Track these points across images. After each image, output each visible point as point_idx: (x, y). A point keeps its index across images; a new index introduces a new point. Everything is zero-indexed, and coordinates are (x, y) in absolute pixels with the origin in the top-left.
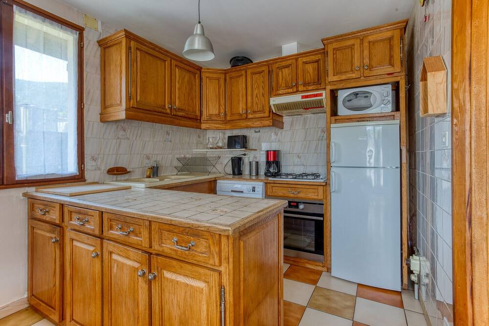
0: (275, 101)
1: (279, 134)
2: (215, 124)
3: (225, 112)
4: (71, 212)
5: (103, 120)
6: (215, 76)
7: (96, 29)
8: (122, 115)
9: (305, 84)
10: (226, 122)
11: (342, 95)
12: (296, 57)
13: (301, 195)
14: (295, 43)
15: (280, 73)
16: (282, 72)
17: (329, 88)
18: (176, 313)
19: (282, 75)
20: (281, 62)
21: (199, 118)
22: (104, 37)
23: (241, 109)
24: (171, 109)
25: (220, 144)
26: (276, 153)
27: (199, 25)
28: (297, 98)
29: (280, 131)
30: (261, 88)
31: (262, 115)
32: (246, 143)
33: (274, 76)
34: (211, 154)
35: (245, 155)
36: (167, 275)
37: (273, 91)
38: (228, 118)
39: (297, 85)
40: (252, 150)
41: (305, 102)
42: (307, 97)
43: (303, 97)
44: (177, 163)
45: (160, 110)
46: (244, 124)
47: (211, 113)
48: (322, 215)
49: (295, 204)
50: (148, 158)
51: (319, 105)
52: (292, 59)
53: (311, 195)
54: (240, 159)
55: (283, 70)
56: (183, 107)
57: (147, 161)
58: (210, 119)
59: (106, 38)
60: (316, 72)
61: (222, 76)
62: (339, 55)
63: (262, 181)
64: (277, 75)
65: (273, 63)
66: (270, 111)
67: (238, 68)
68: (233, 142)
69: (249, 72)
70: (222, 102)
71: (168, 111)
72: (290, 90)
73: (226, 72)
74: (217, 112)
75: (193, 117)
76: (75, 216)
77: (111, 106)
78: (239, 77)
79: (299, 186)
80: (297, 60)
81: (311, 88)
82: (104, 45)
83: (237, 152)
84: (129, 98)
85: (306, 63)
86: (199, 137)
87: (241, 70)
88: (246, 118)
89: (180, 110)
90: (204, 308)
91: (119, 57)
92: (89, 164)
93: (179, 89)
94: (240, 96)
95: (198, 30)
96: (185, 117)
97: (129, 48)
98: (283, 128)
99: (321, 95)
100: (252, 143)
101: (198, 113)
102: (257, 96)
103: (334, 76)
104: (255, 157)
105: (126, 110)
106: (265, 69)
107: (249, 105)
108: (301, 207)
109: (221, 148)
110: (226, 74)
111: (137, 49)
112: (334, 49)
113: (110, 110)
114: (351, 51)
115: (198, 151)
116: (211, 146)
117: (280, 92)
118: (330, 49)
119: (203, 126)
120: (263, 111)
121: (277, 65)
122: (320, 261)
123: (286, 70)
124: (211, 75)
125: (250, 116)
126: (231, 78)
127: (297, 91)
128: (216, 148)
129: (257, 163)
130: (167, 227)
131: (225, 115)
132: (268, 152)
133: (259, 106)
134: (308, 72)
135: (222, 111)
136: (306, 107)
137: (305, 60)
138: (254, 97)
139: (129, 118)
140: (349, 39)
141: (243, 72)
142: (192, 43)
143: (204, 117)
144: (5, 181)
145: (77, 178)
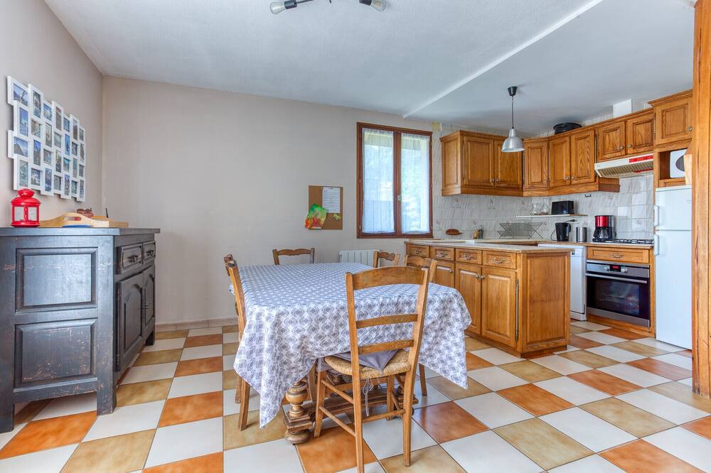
0: (599, 166)
1: (614, 198)
2: (537, 191)
3: (548, 179)
4: (436, 250)
5: (443, 195)
6: (538, 145)
7: (439, 131)
8: (458, 191)
9: (635, 147)
10: (550, 189)
11: (674, 157)
12: (625, 119)
13: (624, 259)
14: (629, 101)
15: (607, 136)
16: (609, 135)
17: (657, 150)
18: (494, 295)
19: (609, 140)
20: (608, 125)
21: (521, 187)
22: (445, 135)
23: (565, 175)
24: (494, 182)
25: (545, 211)
26: (606, 218)
27: (513, 130)
28: (625, 162)
29: (615, 194)
30: (586, 153)
31: (587, 180)
32: (573, 208)
33: (600, 141)
34: (536, 219)
35: (574, 221)
36: (490, 276)
37: (598, 157)
38: (552, 185)
39: (625, 148)
40: (581, 215)
41: (632, 165)
42: (635, 160)
43: (631, 161)
44: (500, 228)
45: (485, 184)
46: (567, 189)
47: (533, 181)
48: (648, 280)
49: (617, 267)
50: (475, 223)
51: (649, 168)
52: (620, 121)
53: (634, 259)
54: (565, 225)
55: (611, 133)
56: (506, 180)
57: (473, 225)
58: (532, 186)
59: (446, 136)
60: (649, 133)
61: (545, 145)
62: (669, 116)
63: (581, 245)
64: (604, 139)
65: (600, 127)
66: (596, 175)
67: (561, 135)
68: (557, 208)
69: (573, 138)
70: (545, 170)
71: (492, 184)
72: (618, 154)
73: (549, 139)
74: (539, 180)
75: (515, 186)
76: (439, 252)
77: (450, 184)
78: (562, 143)
79: (622, 250)
80: (626, 122)
81: (642, 150)
82: (445, 141)
83: (564, 218)
84: (463, 179)
85: (637, 124)
86: (523, 203)
87: (564, 137)
88: (571, 184)
89: (502, 182)
90: (508, 290)
91: (456, 148)
92: (435, 226)
93: (501, 164)
94: (564, 162)
95: (512, 133)
96: (507, 188)
97: (462, 142)
98: (618, 191)
99: (651, 157)
100: (582, 209)
101: (520, 182)
102: (581, 162)
103: (663, 138)
104: (585, 223)
105: (462, 187)
106: (592, 133)
107: (573, 171)
108: (623, 270)
109: (547, 214)
110: (549, 141)
111: (468, 141)
112: (663, 111)
113: (449, 187)
114: (684, 112)
115: (522, 218)
116: (535, 212)
117: (607, 156)
118: (658, 110)
119: (525, 194)
120: (587, 176)
121: (604, 129)
122: (646, 326)
123: (614, 133)
124: (533, 145)
125: (574, 182)
126: (554, 145)
127: (626, 154)
128: (540, 215)
129: (585, 229)
130: (491, 253)
131: (548, 181)
132: (597, 218)
133: (584, 171)
134: (639, 133)
135: (545, 178)
136: (638, 170)
137: (635, 121)
138: (579, 163)
139: (463, 192)
140: (682, 98)
141: (567, 139)
142: (508, 145)
143: (526, 185)
144: (397, 234)
145: (429, 235)
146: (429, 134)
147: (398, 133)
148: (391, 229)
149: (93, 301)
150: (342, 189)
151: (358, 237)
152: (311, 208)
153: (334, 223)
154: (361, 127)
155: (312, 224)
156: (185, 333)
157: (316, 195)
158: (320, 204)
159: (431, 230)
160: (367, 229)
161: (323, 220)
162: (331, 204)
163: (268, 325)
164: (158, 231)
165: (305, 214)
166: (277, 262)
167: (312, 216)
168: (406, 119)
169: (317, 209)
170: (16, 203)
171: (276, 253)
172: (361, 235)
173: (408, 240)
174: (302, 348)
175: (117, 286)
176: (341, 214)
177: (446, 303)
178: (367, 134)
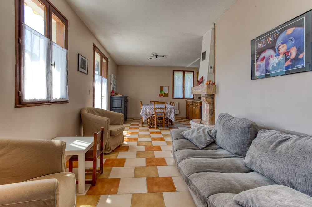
144: (183, 98)
145: (193, 99)
146: (193, 71)
147: (184, 72)
148: (182, 97)
149: (121, 107)
150: (168, 87)
151: (173, 99)
152: (161, 91)
153: (166, 95)
154: (173, 71)
155: (161, 95)
156: (133, 119)
157: (162, 89)
158: (163, 91)
159: (194, 97)
160: (175, 97)
161: (164, 95)
162: (166, 90)
163: (144, 109)
164: (128, 97)
165: (159, 93)
166: (151, 104)
167: (161, 94)
168: (186, 68)
169: (162, 92)
170: (112, 92)
171: (151, 102)
172: (173, 98)
173: (186, 100)
174: (149, 112)
175: (124, 105)
176: (168, 93)
177: (171, 109)
178: (175, 72)
